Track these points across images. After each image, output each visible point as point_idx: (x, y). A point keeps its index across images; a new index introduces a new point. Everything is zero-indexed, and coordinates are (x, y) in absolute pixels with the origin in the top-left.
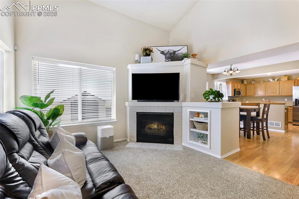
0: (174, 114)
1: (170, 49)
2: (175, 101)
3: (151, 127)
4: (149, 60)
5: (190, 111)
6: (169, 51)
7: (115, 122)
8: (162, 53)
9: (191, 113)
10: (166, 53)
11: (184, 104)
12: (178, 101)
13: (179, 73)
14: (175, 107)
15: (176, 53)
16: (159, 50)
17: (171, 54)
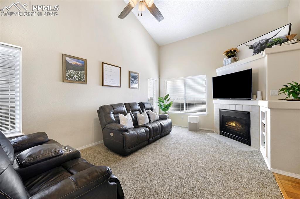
0: (251, 113)
4: (230, 61)
5: (261, 111)
6: (261, 42)
7: (206, 115)
12: (256, 100)
13: (251, 69)
14: (251, 105)
15: (270, 40)
16: (248, 45)
17: (261, 45)
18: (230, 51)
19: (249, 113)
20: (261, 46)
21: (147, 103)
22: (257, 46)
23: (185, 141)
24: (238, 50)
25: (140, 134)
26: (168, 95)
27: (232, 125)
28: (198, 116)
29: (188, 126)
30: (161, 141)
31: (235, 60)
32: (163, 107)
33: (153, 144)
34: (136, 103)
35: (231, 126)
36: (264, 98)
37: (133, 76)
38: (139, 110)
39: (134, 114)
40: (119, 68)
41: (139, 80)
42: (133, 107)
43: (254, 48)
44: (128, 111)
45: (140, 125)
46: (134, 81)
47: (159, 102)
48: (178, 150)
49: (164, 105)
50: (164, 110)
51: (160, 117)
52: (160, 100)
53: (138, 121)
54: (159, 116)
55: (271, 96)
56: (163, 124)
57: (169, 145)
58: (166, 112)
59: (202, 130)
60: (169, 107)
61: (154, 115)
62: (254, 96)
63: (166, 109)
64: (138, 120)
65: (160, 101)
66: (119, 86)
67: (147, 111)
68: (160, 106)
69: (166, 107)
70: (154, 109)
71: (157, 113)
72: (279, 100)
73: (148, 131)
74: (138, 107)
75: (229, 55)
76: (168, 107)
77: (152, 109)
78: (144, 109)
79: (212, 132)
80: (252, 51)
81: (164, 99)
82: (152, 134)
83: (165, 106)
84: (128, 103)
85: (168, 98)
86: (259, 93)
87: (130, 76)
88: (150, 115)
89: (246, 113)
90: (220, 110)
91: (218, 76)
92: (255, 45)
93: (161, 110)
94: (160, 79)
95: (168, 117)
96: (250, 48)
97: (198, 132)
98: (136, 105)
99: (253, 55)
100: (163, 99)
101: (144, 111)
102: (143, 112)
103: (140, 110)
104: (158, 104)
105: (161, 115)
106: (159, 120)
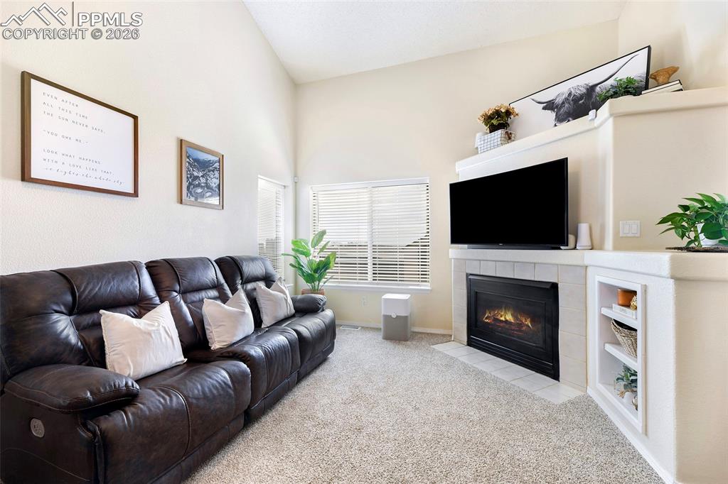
0: (559, 286)
1: (575, 85)
2: (562, 247)
3: (499, 316)
4: (496, 141)
5: (601, 284)
6: (573, 92)
7: (428, 290)
8: (550, 106)
9: (608, 289)
10: (561, 103)
11: (589, 257)
12: (575, 248)
13: (567, 158)
14: (561, 265)
15: (598, 89)
16: (539, 100)
17: (576, 100)
18: (497, 113)
19: (554, 286)
20: (574, 104)
21: (253, 259)
22: (563, 103)
23: (382, 384)
24: (516, 111)
25: (202, 403)
26: (323, 233)
27: (503, 319)
28: (409, 296)
29: (381, 326)
30: (298, 401)
31: (509, 137)
32: (306, 269)
33: (268, 419)
34: (204, 262)
35: (502, 321)
36: (596, 242)
37: (196, 160)
38: (216, 286)
39: (193, 302)
40: (131, 120)
41: (221, 178)
42: (190, 275)
43: (557, 107)
44: (164, 294)
45: (215, 345)
46: (203, 180)
47: (293, 253)
48: (362, 439)
49: (310, 262)
50: (310, 278)
51: (297, 305)
52: (296, 248)
53: (207, 332)
54: (294, 300)
55: (622, 237)
56: (305, 332)
57: (329, 416)
58: (317, 283)
59: (420, 336)
60: (325, 270)
61: (276, 302)
62: (571, 238)
63: (317, 275)
64: (206, 327)
65: (296, 251)
66: (132, 191)
67: (250, 286)
68: (298, 267)
69: (316, 271)
70: (277, 276)
71: (287, 292)
72: (667, 248)
73: (243, 373)
74: (213, 274)
75: (495, 122)
76: (322, 268)
77: (268, 280)
78: (239, 281)
79: (446, 338)
80: (551, 115)
81: (310, 244)
82: (265, 384)
83: (314, 266)
84: (166, 261)
85: (323, 243)
86: (584, 229)
87: (185, 160)
88: (262, 303)
89: (548, 287)
90: (470, 277)
91: (460, 181)
92: (559, 101)
93: (302, 281)
94: (298, 184)
95: (324, 304)
96: (544, 108)
97: (408, 342)
98: (206, 267)
99: (555, 125)
100: (307, 244)
101: (239, 287)
102: (234, 290)
103: (222, 285)
104: (292, 260)
105: (299, 296)
106: (293, 316)
